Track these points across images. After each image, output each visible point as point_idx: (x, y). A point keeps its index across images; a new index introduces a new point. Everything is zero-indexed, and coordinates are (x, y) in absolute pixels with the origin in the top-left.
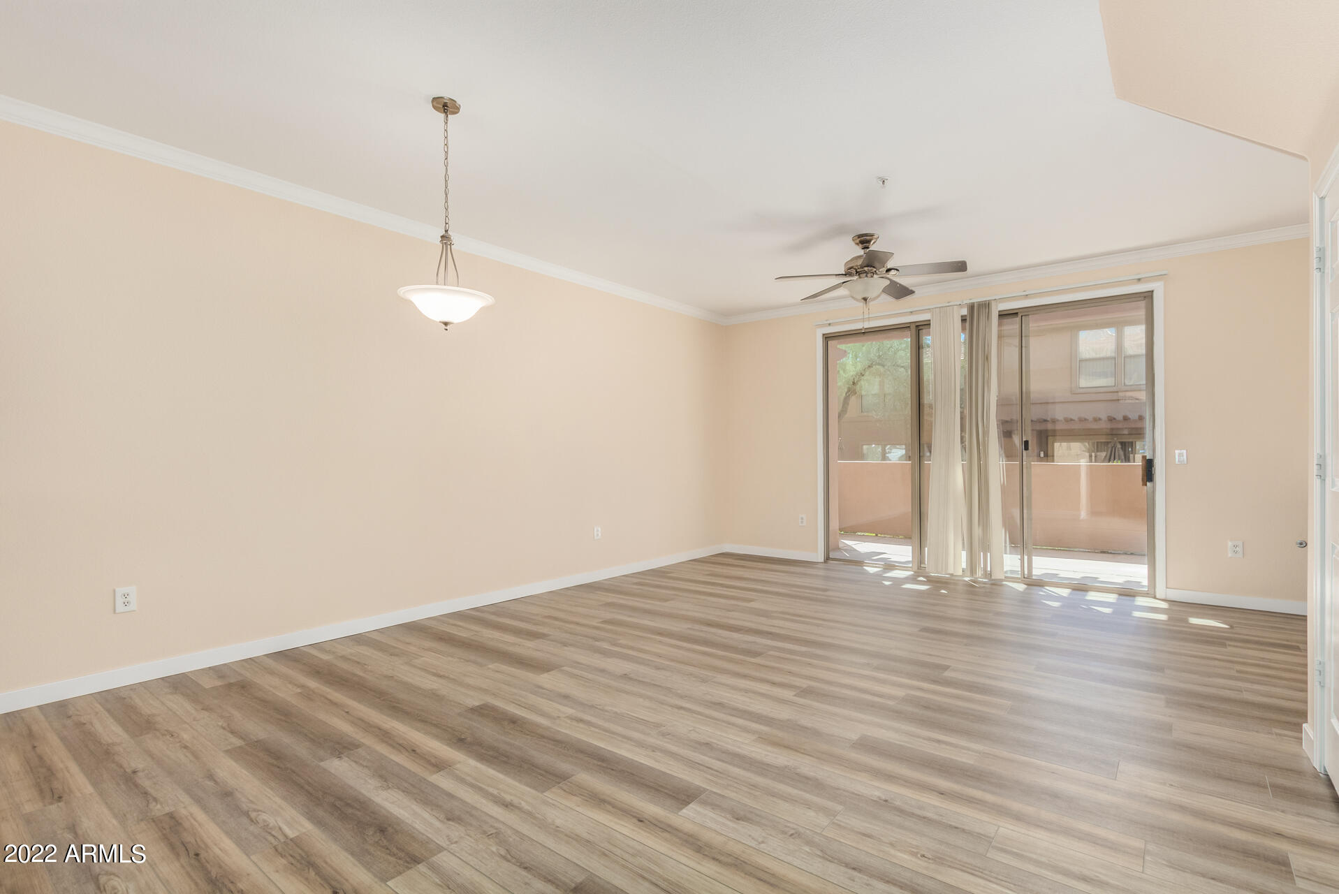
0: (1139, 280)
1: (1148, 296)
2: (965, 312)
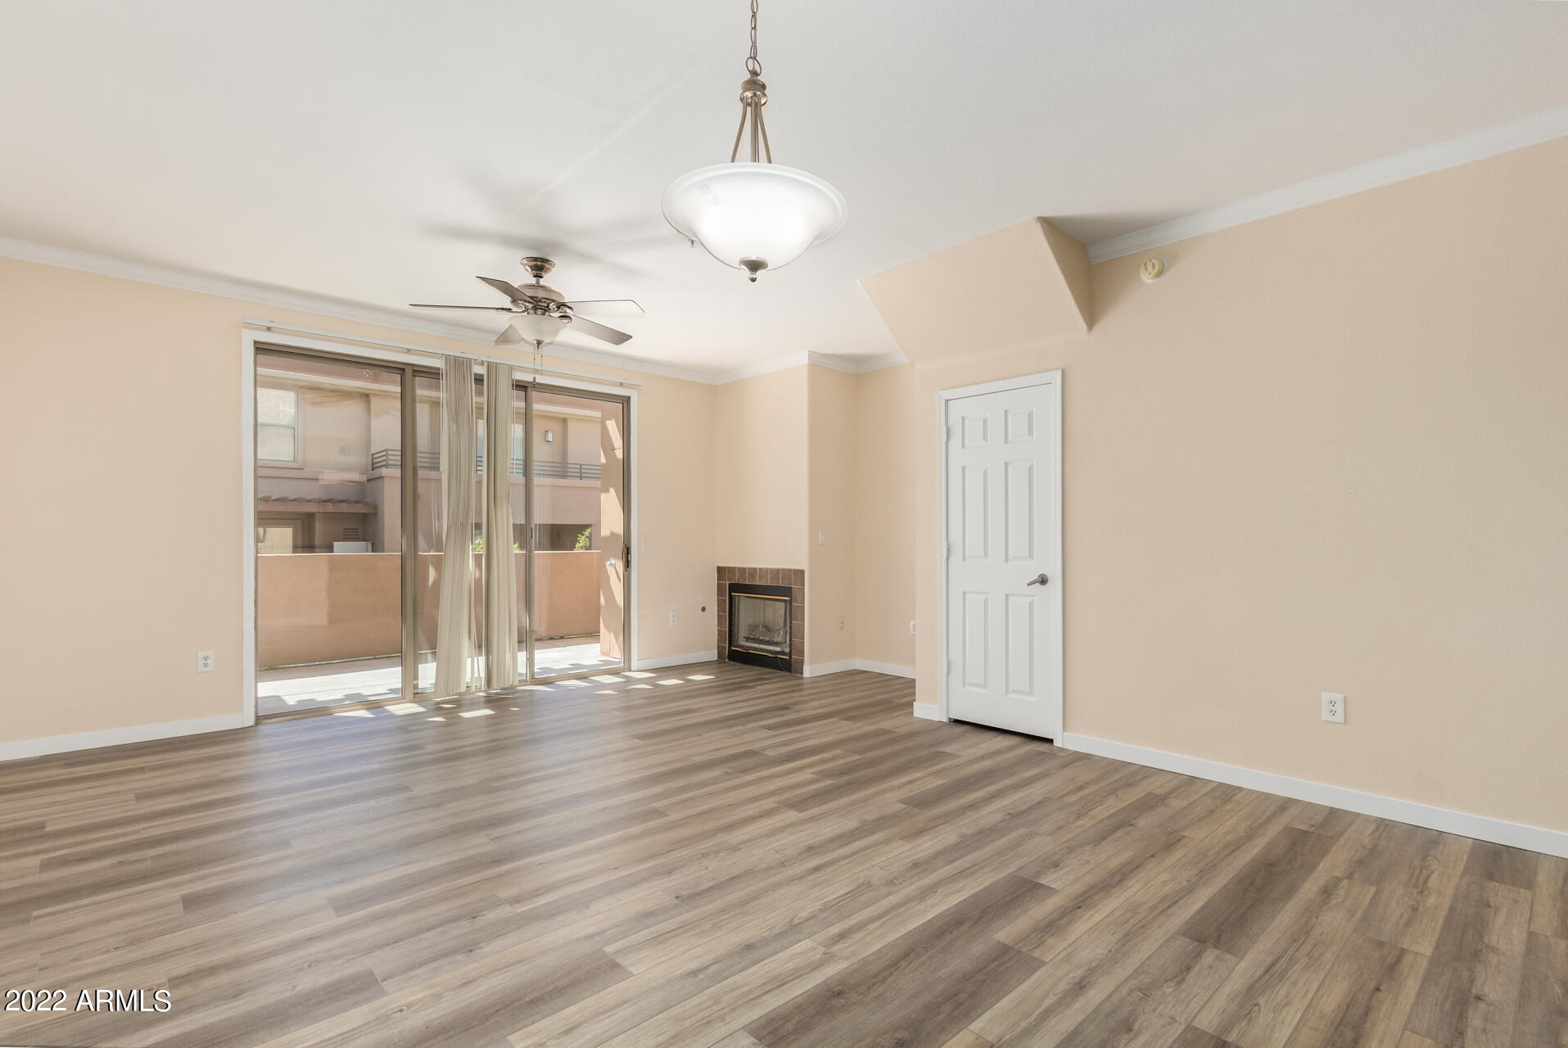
0: (621, 384)
1: (625, 401)
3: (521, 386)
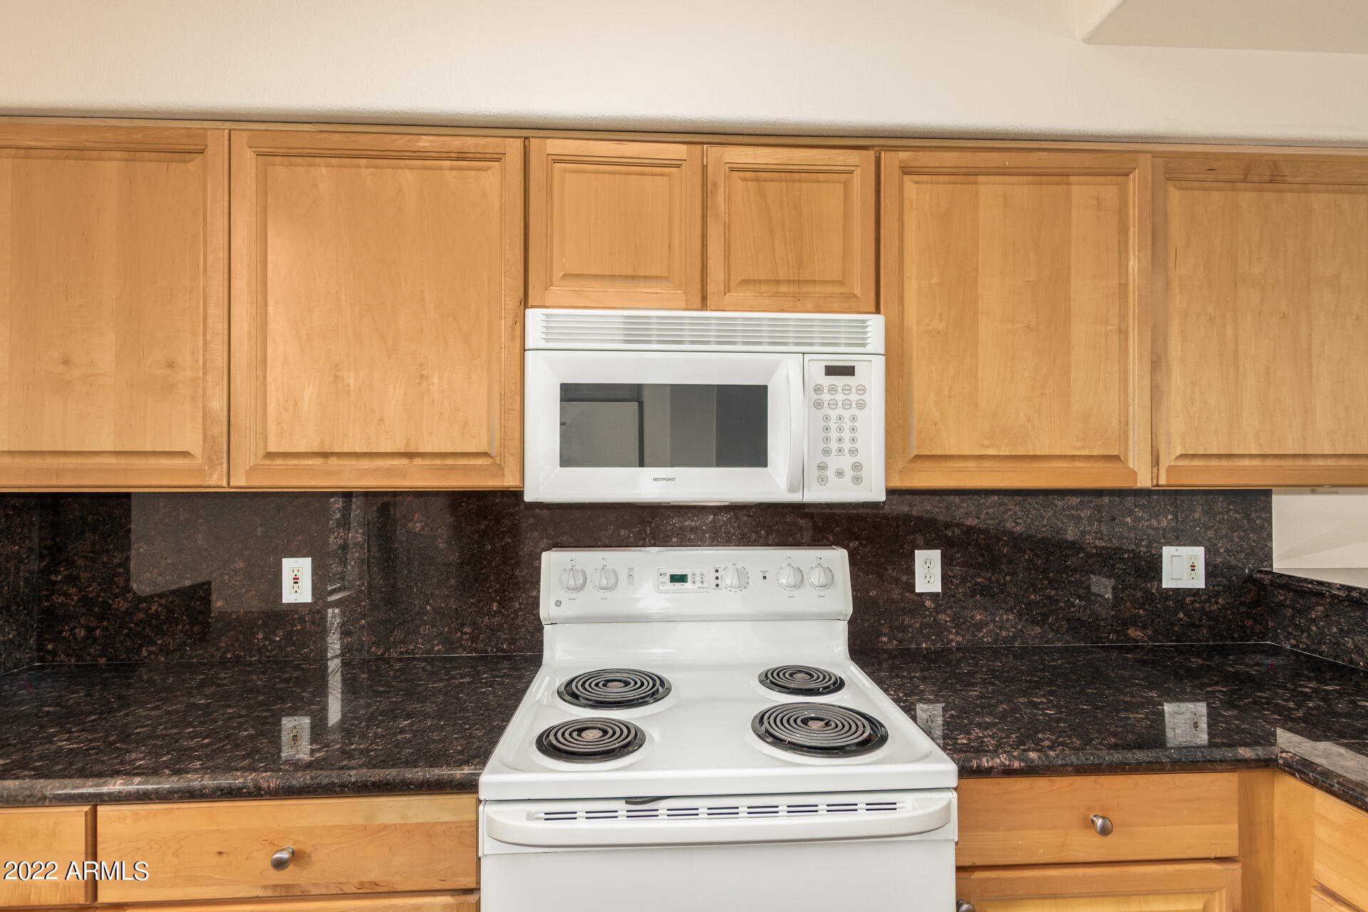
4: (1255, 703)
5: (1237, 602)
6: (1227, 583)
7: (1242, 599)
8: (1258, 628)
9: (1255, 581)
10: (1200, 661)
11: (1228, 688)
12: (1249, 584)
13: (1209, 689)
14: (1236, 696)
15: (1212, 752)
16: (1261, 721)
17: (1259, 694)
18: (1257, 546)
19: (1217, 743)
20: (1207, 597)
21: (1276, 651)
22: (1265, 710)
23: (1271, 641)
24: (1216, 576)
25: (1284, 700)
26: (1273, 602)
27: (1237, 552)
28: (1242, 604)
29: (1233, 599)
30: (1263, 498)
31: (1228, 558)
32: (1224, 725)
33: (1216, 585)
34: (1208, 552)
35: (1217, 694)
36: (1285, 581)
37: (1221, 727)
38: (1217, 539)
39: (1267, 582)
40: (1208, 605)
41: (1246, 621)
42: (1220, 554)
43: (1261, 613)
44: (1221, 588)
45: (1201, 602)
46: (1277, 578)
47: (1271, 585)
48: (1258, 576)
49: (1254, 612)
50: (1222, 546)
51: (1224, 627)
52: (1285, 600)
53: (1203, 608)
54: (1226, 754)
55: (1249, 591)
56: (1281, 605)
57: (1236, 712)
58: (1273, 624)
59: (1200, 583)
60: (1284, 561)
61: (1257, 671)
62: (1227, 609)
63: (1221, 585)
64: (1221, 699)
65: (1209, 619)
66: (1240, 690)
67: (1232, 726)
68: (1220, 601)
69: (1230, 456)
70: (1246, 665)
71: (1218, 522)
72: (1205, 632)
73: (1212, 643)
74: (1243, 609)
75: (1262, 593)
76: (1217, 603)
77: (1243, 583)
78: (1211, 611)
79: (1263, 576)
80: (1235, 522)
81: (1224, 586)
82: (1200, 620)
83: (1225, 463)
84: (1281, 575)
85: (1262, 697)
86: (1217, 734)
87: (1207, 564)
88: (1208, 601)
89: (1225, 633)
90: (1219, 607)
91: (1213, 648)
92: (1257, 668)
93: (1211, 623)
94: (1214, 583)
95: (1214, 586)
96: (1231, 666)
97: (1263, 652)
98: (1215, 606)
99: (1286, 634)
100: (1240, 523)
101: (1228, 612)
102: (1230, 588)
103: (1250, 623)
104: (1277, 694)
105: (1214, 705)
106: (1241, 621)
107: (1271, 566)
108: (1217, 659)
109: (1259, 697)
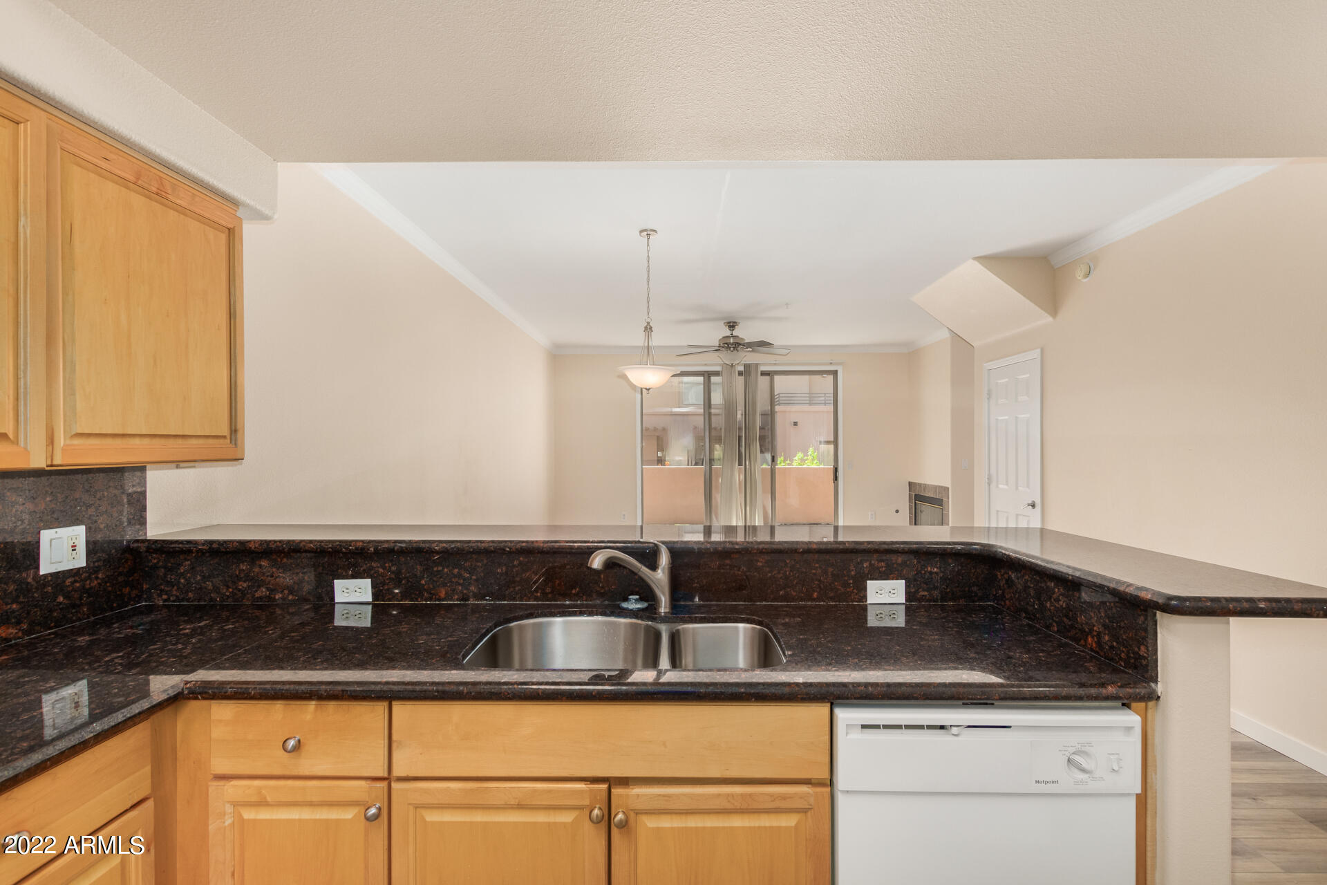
0: (831, 363)
1: (835, 373)
2: (741, 368)
3: (764, 374)
4: (151, 655)
5: (116, 574)
6: (107, 557)
7: (121, 570)
8: (134, 592)
9: (132, 550)
10: (87, 638)
11: (124, 651)
12: (127, 555)
13: (107, 659)
14: (133, 656)
15: (131, 709)
16: (162, 667)
17: (152, 647)
18: (134, 518)
19: (133, 700)
20: (87, 575)
21: (150, 609)
22: (161, 658)
23: (146, 601)
24: (96, 553)
25: (174, 645)
26: (148, 567)
27: (116, 526)
28: (120, 574)
29: (112, 571)
30: (138, 474)
31: (108, 533)
32: (133, 683)
33: (96, 561)
34: (88, 530)
35: (116, 661)
36: (159, 545)
37: (131, 685)
38: (98, 516)
39: (143, 549)
40: (88, 582)
41: (124, 590)
42: (101, 530)
43: (137, 578)
44: (100, 563)
45: (82, 580)
46: (153, 544)
47: (147, 551)
48: (136, 545)
49: (131, 579)
50: (102, 522)
51: (104, 599)
52: (158, 562)
53: (83, 587)
54: (143, 705)
55: (126, 562)
56: (155, 567)
57: (138, 669)
58: (148, 586)
59: (81, 562)
60: (158, 527)
61: (142, 629)
62: (106, 582)
63: (101, 560)
64: (121, 663)
65: (89, 596)
66: (134, 650)
67: (140, 681)
68: (100, 576)
69: (123, 436)
70: (131, 627)
71: (99, 499)
72: (85, 609)
73: (92, 619)
74: (121, 579)
75: (138, 560)
76: (97, 578)
77: (122, 554)
78: (91, 588)
79: (140, 545)
80: (114, 498)
81: (104, 561)
82: (81, 599)
83: (118, 442)
84: (156, 541)
85: (156, 649)
86: (130, 693)
87: (87, 542)
88: (89, 578)
89: (105, 606)
90: (99, 581)
91: (95, 623)
92: (141, 627)
93: (91, 599)
94: (94, 560)
95: (94, 562)
96: (119, 633)
97: (141, 613)
98: (96, 582)
99: (159, 592)
100: (119, 499)
101: (108, 584)
102: (109, 562)
103: (126, 590)
104: (166, 641)
105: (117, 671)
106: (120, 590)
107: (146, 534)
108: (103, 632)
109: (152, 650)
